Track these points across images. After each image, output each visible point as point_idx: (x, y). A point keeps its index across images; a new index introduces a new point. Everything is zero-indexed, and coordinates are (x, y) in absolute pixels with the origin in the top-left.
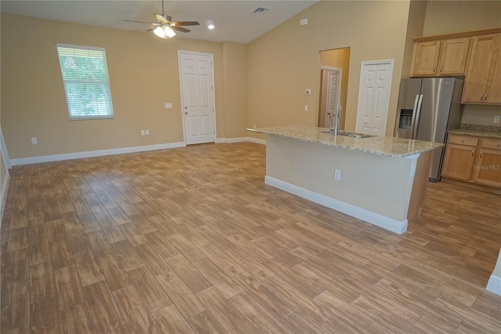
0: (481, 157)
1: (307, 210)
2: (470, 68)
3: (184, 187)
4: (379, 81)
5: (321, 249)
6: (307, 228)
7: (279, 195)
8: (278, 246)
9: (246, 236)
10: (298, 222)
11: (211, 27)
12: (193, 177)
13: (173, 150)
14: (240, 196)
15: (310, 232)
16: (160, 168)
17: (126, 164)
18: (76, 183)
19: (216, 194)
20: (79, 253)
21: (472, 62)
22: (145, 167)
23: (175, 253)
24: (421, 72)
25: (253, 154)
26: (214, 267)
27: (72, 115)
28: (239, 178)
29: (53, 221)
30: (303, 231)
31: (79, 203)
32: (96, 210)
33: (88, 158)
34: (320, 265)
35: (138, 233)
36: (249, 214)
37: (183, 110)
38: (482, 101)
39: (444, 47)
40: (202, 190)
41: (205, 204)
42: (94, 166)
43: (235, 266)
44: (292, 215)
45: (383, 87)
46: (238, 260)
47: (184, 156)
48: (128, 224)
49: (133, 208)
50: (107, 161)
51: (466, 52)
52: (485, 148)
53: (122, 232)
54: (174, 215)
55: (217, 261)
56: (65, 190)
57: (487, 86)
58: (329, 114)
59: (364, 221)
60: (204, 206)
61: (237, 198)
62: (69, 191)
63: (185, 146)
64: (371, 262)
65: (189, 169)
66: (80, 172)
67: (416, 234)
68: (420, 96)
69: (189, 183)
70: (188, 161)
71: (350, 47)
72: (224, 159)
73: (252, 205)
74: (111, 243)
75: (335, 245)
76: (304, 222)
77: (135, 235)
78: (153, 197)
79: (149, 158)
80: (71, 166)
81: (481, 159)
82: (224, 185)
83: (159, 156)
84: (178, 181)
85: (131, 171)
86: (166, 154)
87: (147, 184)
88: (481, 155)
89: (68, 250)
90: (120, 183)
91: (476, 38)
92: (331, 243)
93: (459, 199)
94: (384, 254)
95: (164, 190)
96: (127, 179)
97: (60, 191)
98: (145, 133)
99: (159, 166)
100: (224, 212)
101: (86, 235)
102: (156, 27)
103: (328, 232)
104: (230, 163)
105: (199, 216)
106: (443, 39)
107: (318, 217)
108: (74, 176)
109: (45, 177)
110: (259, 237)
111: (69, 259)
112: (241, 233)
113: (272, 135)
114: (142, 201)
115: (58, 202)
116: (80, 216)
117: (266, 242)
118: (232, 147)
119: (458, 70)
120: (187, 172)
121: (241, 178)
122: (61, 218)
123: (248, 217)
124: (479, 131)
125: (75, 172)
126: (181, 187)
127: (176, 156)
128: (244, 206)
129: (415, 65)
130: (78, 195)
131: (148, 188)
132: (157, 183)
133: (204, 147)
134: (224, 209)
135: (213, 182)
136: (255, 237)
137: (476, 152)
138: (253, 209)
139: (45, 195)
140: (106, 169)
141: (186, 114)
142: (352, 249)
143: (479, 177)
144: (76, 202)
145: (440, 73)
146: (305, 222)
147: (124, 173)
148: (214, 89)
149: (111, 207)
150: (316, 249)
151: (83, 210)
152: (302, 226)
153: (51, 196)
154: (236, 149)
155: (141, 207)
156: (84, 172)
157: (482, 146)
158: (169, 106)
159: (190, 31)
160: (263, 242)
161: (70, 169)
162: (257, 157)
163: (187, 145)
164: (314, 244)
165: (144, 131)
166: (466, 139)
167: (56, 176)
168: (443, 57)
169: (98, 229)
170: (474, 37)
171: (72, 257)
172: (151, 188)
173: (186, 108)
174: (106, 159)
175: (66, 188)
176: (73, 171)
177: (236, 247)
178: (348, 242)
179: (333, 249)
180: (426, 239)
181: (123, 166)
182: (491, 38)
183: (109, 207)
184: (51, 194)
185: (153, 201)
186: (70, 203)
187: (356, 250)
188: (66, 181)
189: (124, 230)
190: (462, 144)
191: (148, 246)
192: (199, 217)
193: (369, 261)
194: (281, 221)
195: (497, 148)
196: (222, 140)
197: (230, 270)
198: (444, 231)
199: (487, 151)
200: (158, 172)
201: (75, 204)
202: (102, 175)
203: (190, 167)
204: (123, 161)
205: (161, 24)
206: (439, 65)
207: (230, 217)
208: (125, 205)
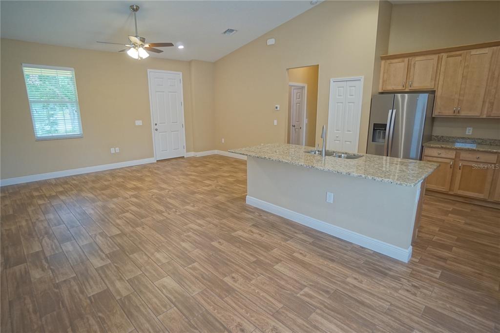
0: (460, 169)
1: (299, 236)
2: (441, 83)
3: (162, 212)
4: (349, 97)
5: (332, 289)
6: (306, 259)
7: (265, 218)
8: (282, 287)
9: (243, 275)
10: (294, 252)
11: (181, 47)
12: (170, 198)
13: (144, 167)
14: (225, 221)
15: (311, 265)
16: (133, 189)
17: (97, 185)
18: (42, 211)
19: (198, 219)
20: (49, 315)
21: (442, 78)
22: (117, 188)
23: (168, 307)
24: (390, 88)
25: (225, 168)
26: (218, 325)
27: (38, 136)
28: (218, 198)
29: (15, 268)
30: (303, 264)
31: (46, 238)
32: (68, 247)
33: (54, 179)
34: (338, 313)
35: (121, 279)
36: (240, 245)
37: (153, 127)
38: (455, 114)
39: (412, 64)
40: (182, 215)
41: (190, 233)
42: (61, 189)
43: (242, 322)
44: (285, 244)
45: (354, 103)
46: (243, 311)
47: (156, 173)
48: (107, 266)
49: (110, 242)
50: (75, 182)
51: (435, 68)
52: (463, 160)
53: (102, 279)
54: (158, 251)
55: (219, 315)
56: (30, 222)
57: (459, 100)
58: (294, 126)
59: (362, 248)
60: (189, 236)
61: (221, 223)
62: (35, 222)
63: (156, 161)
64: (391, 304)
65: (164, 189)
66: (46, 197)
67: (422, 261)
68: (393, 111)
69: (168, 207)
70: (162, 179)
71: (318, 65)
72: (197, 176)
73: (240, 233)
74: (89, 296)
75: (344, 282)
76: (301, 252)
77: (117, 281)
78: (132, 226)
79: (119, 177)
80: (37, 190)
81: (461, 171)
82: (205, 207)
83: (130, 174)
84: (155, 204)
85: (103, 194)
86: (138, 171)
87: (122, 211)
88: (460, 167)
89: (35, 312)
90: (93, 209)
91: (444, 55)
92: (339, 279)
93: (446, 213)
94: (400, 291)
95: (142, 217)
96: (100, 203)
97: (24, 223)
98: (115, 151)
99: (132, 186)
100: (213, 243)
101: (57, 286)
102: (130, 48)
103: (331, 265)
104: (205, 180)
105: (186, 250)
106: (410, 56)
107: (313, 244)
108: (40, 202)
109: (6, 205)
110: (259, 276)
111: (36, 327)
112: (237, 271)
113: (258, 157)
114: (120, 232)
115: (22, 239)
116: (49, 258)
117: (268, 283)
118: (203, 161)
119: (428, 85)
120: (162, 193)
121: (221, 198)
122: (26, 262)
123: (239, 248)
124: (451, 142)
125: (41, 197)
126: (160, 212)
127: (148, 174)
128: (232, 234)
129: (384, 81)
130: (45, 228)
131: (124, 214)
132: (134, 208)
133: (174, 162)
134: (212, 239)
135: (192, 204)
136: (254, 276)
137: (454, 164)
138: (243, 237)
139: (6, 230)
140: (75, 192)
141: (156, 130)
142: (364, 286)
143: (459, 189)
144: (44, 237)
145: (410, 88)
146: (303, 252)
147: (95, 196)
148: (183, 105)
149: (86, 242)
150: (325, 288)
151: (53, 249)
152: (300, 257)
153: (14, 231)
154: (207, 163)
155: (119, 240)
156: (51, 197)
157: (461, 158)
158: (139, 123)
159: (163, 51)
160: (265, 283)
161: (35, 194)
162: (229, 172)
163: (157, 161)
164: (321, 282)
165: (113, 149)
166: (442, 151)
167: (18, 202)
168: (412, 73)
169: (72, 276)
170: (442, 54)
171: (40, 322)
172: (128, 215)
173: (156, 125)
174: (75, 180)
175: (31, 219)
176: (38, 196)
177: (237, 292)
178: (357, 277)
179: (344, 288)
180: (436, 268)
181: (93, 188)
182: (460, 55)
183: (84, 242)
184: (13, 228)
185: (132, 232)
186: (36, 239)
187: (368, 287)
188: (30, 209)
189: (103, 276)
190: (439, 156)
191: (134, 298)
192: (186, 252)
193: (389, 304)
194: (276, 252)
195: (476, 160)
196: (192, 154)
197: (238, 328)
198: (449, 255)
199: (465, 163)
200: (132, 193)
201: (42, 240)
202: (72, 200)
203: (164, 186)
204: (93, 181)
205: (135, 46)
206: (408, 80)
207: (220, 251)
208: (101, 238)
